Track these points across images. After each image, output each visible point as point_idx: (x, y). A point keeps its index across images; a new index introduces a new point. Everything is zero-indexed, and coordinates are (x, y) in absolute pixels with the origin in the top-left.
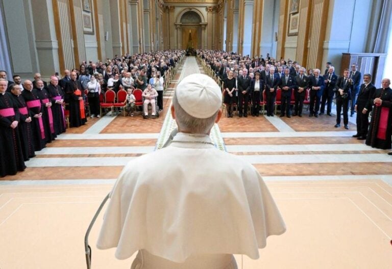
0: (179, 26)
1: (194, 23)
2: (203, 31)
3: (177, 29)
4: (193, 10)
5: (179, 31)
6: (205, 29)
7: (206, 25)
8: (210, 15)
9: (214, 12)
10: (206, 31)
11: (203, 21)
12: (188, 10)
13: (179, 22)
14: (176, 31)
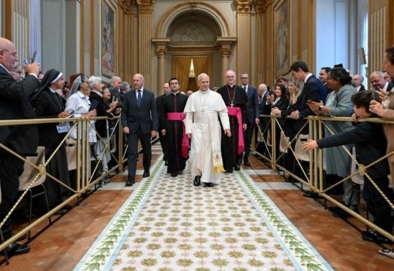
0: (164, 47)
1: (202, 42)
2: (225, 60)
3: (158, 54)
4: (200, 8)
5: (163, 60)
6: (230, 54)
7: (233, 43)
8: (243, 18)
9: (253, 11)
10: (234, 58)
11: (225, 34)
12: (186, 8)
13: (163, 36)
14: (156, 58)
